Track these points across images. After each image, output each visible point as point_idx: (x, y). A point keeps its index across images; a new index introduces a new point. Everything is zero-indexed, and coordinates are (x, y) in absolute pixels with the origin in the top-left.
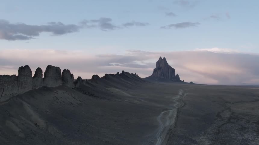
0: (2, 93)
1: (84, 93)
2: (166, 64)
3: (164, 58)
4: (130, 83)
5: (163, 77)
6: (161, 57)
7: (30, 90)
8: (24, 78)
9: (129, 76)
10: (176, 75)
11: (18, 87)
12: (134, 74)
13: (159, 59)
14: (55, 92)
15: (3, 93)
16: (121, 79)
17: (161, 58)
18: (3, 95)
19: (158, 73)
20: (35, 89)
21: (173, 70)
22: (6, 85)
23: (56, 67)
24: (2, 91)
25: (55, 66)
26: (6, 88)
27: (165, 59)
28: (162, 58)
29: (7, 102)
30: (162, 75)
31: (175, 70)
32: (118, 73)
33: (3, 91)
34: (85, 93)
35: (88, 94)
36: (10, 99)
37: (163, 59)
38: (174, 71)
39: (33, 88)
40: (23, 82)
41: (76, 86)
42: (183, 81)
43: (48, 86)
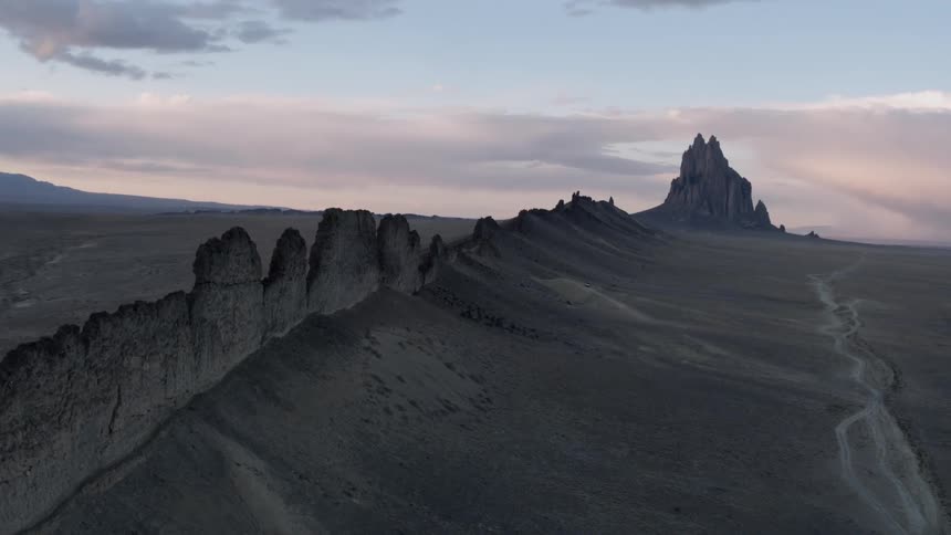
0: (115, 415)
1: (463, 315)
2: (721, 162)
3: (713, 139)
4: (608, 244)
5: (707, 213)
6: (700, 136)
7: (251, 351)
8: (225, 298)
9: (598, 215)
10: (755, 204)
11: (197, 353)
12: (608, 201)
13: (692, 143)
14: (367, 349)
15: (119, 411)
16: (576, 228)
17: (699, 139)
18: (119, 424)
19: (689, 196)
20: (275, 340)
21: (745, 187)
22: (134, 361)
23: (358, 213)
24: (114, 403)
25: (355, 209)
26: (135, 379)
27: (714, 143)
28: (703, 141)
29: (142, 460)
30: (705, 203)
31: (753, 185)
32: (561, 202)
33: (119, 403)
34: (467, 315)
35: (480, 316)
36: (155, 433)
37: (707, 141)
38: (750, 188)
39: (264, 339)
40: (220, 323)
41: (428, 281)
42: (782, 227)
43: (326, 313)
